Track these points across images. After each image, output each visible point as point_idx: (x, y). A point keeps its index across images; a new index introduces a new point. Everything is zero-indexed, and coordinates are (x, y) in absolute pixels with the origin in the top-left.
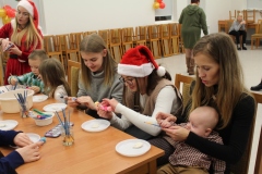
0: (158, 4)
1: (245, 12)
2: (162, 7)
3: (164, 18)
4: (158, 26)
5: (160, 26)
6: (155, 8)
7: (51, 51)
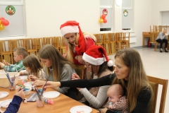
0: (102, 20)
1: (161, 27)
2: (105, 22)
3: (105, 30)
4: (102, 35)
5: (103, 35)
6: (100, 23)
7: (29, 49)
